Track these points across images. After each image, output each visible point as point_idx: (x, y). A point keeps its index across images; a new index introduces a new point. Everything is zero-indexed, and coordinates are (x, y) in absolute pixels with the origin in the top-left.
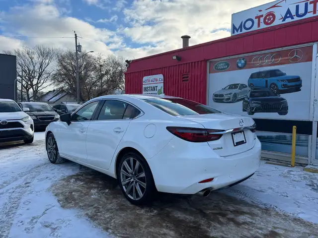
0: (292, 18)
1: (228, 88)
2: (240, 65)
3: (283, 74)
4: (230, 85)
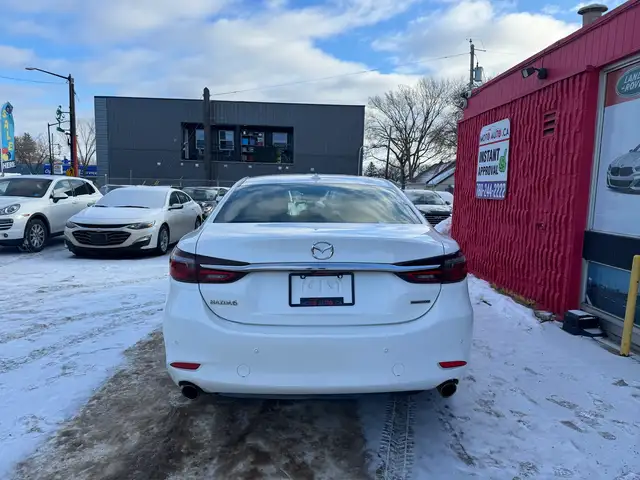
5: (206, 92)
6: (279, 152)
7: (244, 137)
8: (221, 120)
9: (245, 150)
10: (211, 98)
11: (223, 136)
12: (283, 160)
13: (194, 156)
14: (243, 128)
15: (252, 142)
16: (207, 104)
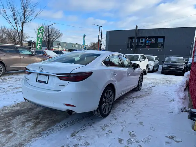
5: (137, 27)
6: (159, 45)
7: (148, 40)
8: (141, 35)
9: (147, 44)
10: (138, 29)
11: (142, 40)
12: (160, 48)
13: (131, 47)
14: (147, 37)
15: (150, 42)
16: (137, 31)
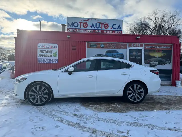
0: (94, 28)
1: (96, 56)
2: (102, 46)
3: (118, 52)
4: (97, 55)
